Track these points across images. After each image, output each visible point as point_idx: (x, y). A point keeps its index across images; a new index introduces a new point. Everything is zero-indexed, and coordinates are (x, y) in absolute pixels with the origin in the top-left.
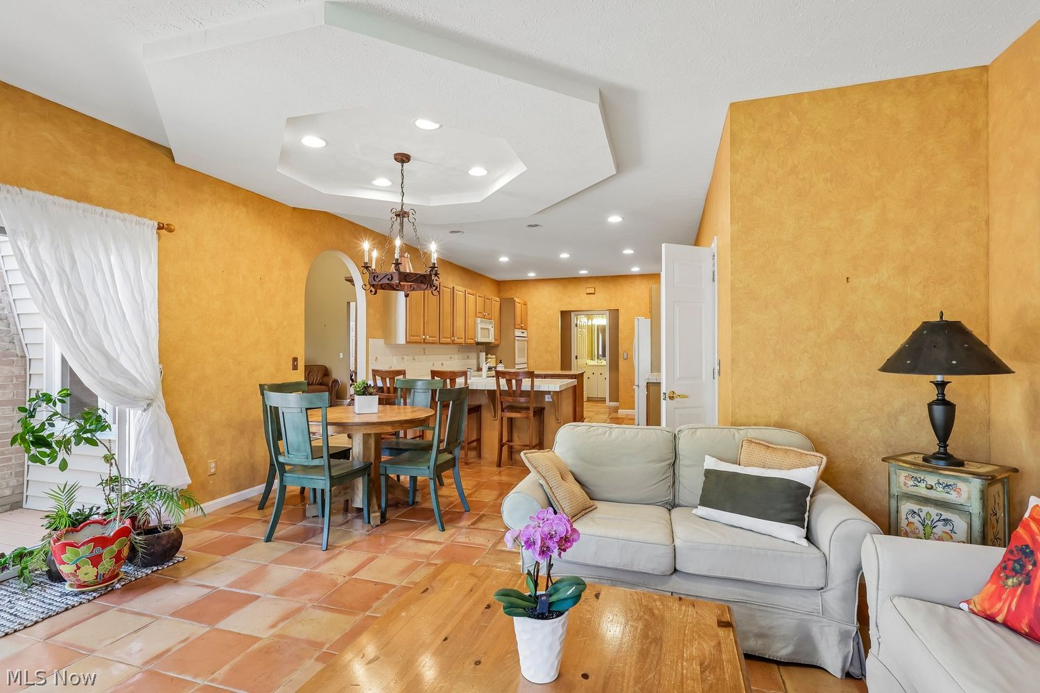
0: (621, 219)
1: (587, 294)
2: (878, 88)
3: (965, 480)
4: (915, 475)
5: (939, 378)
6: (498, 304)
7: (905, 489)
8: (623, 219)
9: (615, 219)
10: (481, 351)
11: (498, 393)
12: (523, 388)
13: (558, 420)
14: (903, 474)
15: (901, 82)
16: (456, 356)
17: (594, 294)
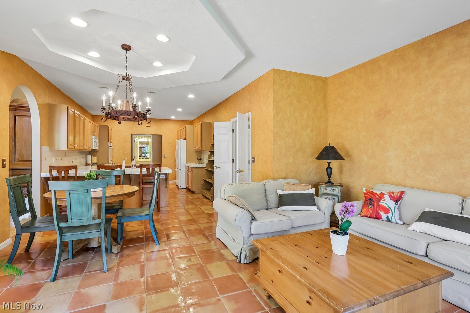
0: (194, 97)
1: (146, 126)
2: (307, 76)
3: (338, 188)
4: (326, 188)
5: (329, 161)
6: (98, 128)
7: (323, 192)
8: (195, 97)
9: (191, 96)
10: (87, 154)
11: (141, 175)
12: (143, 173)
13: (166, 186)
14: (323, 188)
15: (312, 76)
16: (78, 157)
17: (150, 126)
